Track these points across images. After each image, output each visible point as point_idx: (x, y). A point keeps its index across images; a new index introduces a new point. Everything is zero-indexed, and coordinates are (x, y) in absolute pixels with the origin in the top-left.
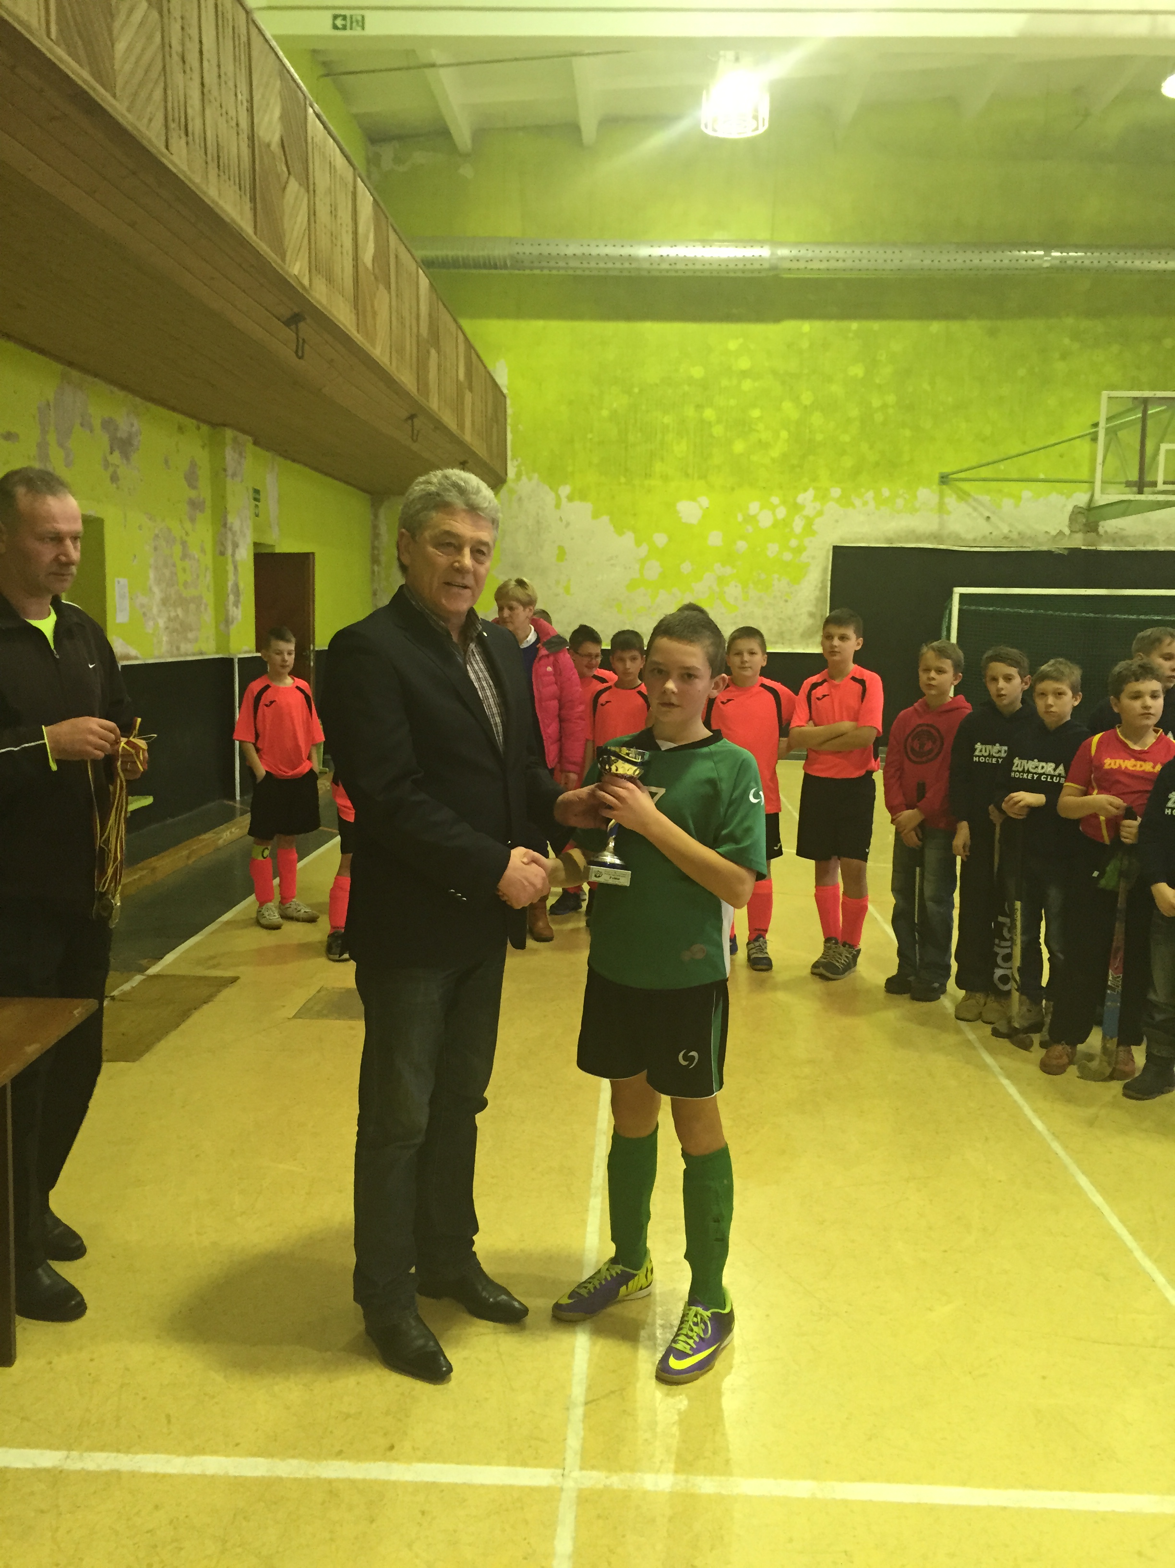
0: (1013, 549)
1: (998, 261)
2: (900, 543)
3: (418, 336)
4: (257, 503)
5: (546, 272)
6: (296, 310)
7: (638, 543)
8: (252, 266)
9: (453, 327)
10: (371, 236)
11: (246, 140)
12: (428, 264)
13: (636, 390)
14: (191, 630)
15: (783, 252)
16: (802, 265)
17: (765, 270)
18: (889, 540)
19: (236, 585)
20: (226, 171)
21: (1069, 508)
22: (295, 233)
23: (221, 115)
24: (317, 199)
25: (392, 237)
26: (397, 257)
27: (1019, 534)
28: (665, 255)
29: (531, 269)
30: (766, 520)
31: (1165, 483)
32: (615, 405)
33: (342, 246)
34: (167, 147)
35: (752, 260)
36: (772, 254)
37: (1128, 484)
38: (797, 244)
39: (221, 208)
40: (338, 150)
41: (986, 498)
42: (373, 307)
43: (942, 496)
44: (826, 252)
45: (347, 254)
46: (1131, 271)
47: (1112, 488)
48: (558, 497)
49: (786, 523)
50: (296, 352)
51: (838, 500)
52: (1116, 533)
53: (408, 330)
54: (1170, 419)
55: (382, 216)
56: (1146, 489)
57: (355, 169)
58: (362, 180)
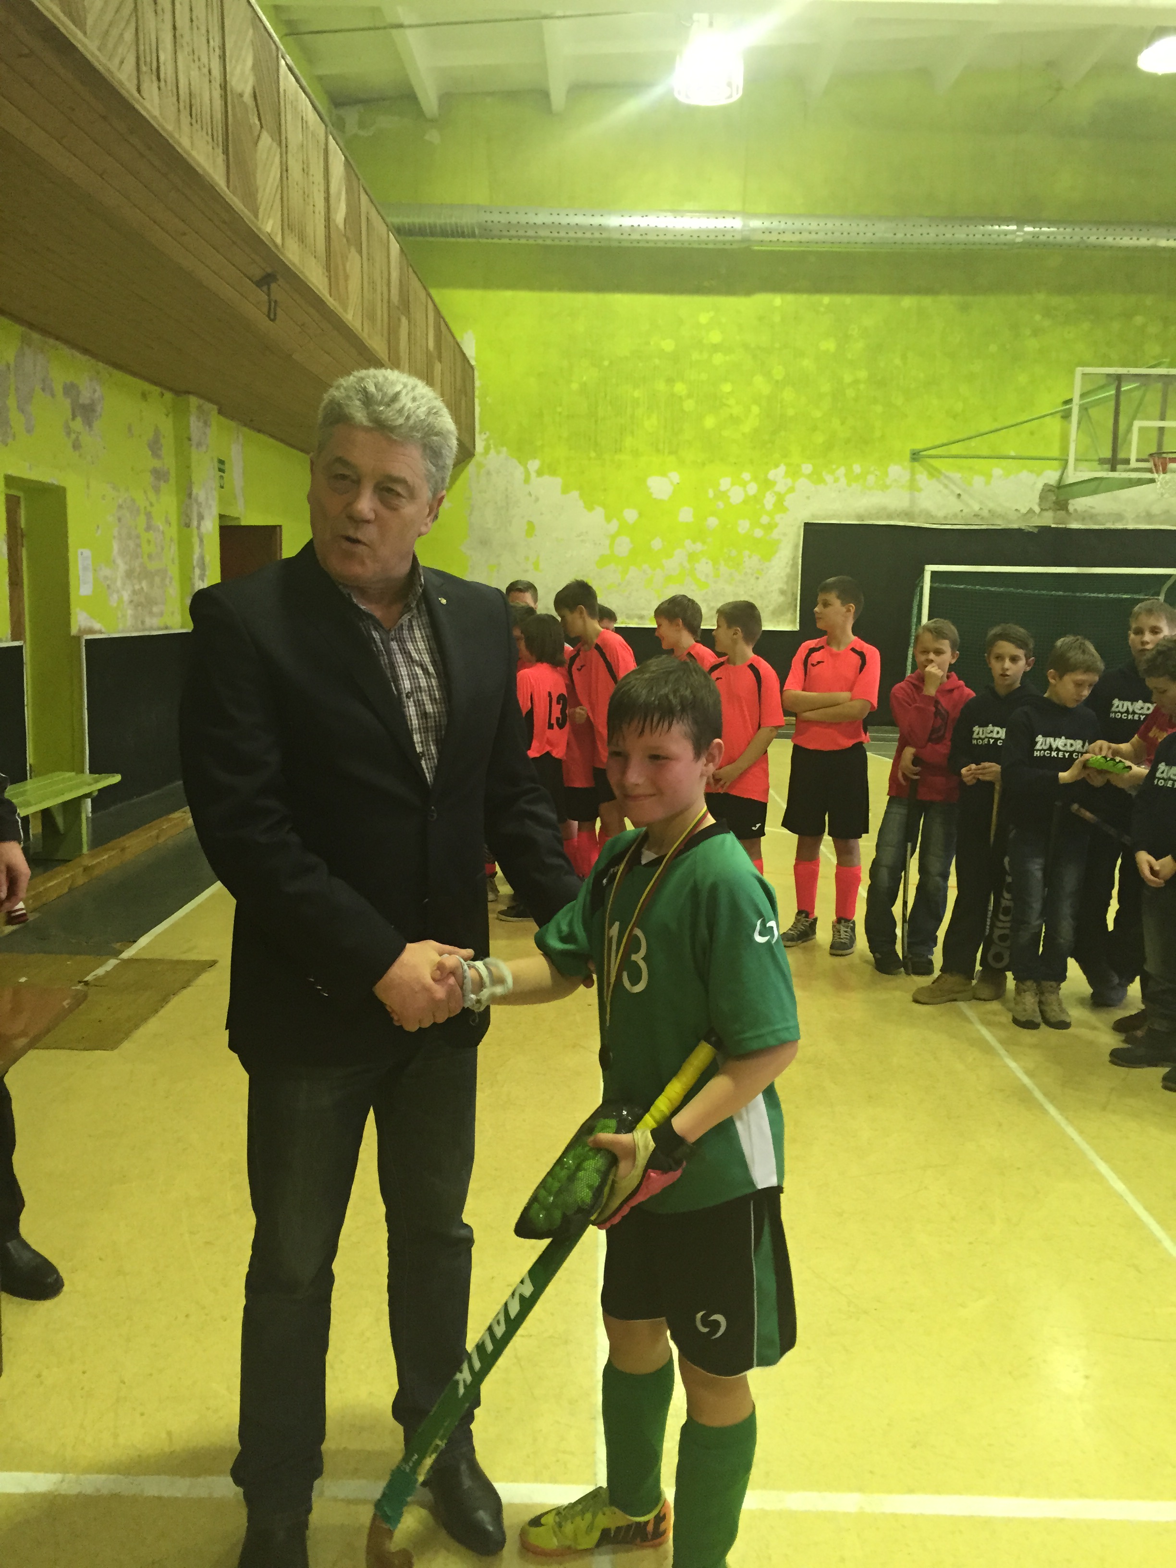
0: (984, 527)
1: (971, 236)
2: (871, 519)
3: (389, 302)
4: (222, 474)
5: (515, 241)
6: (269, 270)
7: (608, 519)
8: (224, 222)
9: (422, 294)
10: (343, 196)
11: (218, 87)
12: (400, 232)
13: (606, 363)
14: (156, 604)
15: (755, 223)
16: (774, 237)
17: (738, 241)
18: (859, 517)
19: (202, 558)
20: (199, 120)
21: (1040, 486)
22: (268, 190)
23: (194, 61)
24: (289, 155)
25: (364, 198)
26: (368, 220)
27: (990, 512)
28: (635, 225)
29: (500, 238)
30: (737, 495)
31: (1138, 460)
32: (584, 379)
33: (314, 206)
34: (139, 91)
35: (724, 232)
36: (744, 226)
37: (1102, 461)
38: (769, 215)
39: (194, 159)
40: (309, 103)
41: (957, 476)
42: (345, 270)
43: (913, 473)
44: (798, 224)
45: (319, 213)
46: (1103, 248)
47: (1083, 465)
48: (527, 473)
49: (757, 499)
50: (269, 316)
51: (809, 476)
52: (1085, 511)
53: (379, 297)
54: (1144, 396)
55: (353, 176)
56: (1119, 467)
57: (326, 126)
58: (334, 138)
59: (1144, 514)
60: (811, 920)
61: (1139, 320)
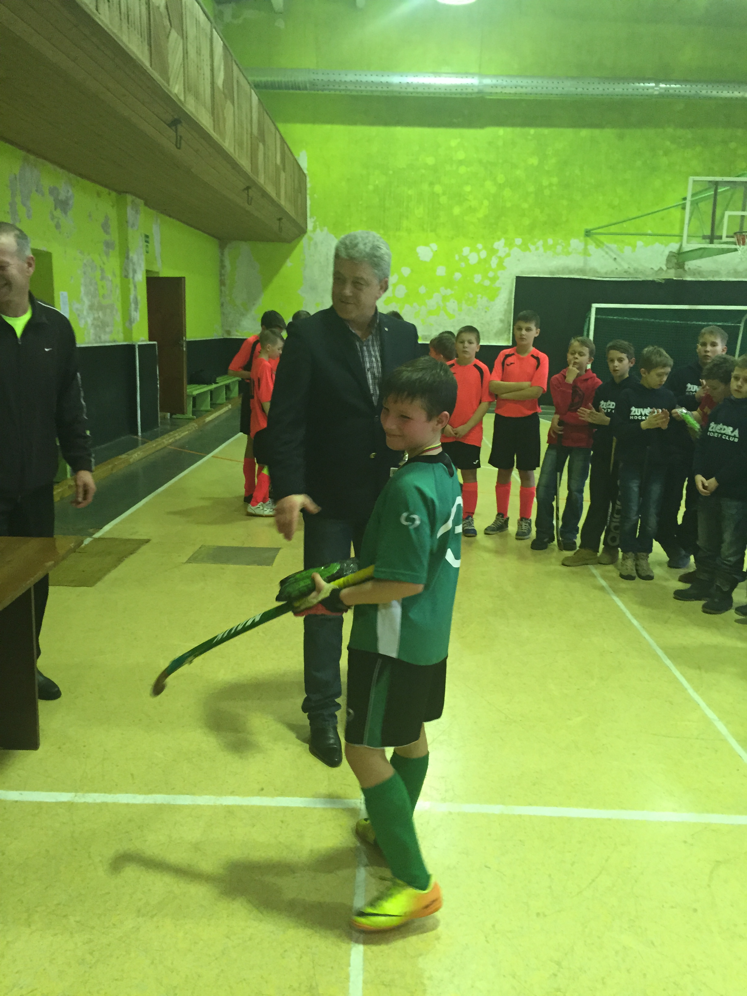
0: (630, 279)
1: (625, 90)
2: (559, 274)
3: (251, 134)
4: (147, 244)
5: (332, 92)
6: (176, 117)
8: (148, 87)
9: (273, 129)
10: (222, 67)
11: (144, 3)
12: (257, 86)
13: (391, 172)
14: (108, 326)
15: (487, 81)
16: (499, 90)
17: (476, 93)
18: (551, 273)
19: (136, 298)
20: (133, 25)
21: (667, 253)
22: (175, 67)
24: (188, 43)
25: (235, 67)
26: (238, 81)
27: (634, 269)
28: (410, 82)
29: (323, 90)
30: (473, 258)
31: (727, 237)
32: (377, 182)
33: (204, 74)
34: (97, 10)
35: (467, 87)
36: (480, 83)
37: (704, 237)
38: (495, 76)
39: (130, 50)
40: (201, 11)
41: (614, 246)
42: (223, 114)
43: (586, 245)
44: (514, 82)
45: (207, 79)
46: (710, 98)
47: (693, 240)
49: (486, 261)
50: (176, 146)
51: (519, 247)
52: (695, 269)
53: (245, 130)
54: (732, 195)
55: (228, 53)
56: (715, 241)
57: (211, 23)
58: (216, 31)
59: (732, 271)
60: (505, 519)
61: (733, 145)
